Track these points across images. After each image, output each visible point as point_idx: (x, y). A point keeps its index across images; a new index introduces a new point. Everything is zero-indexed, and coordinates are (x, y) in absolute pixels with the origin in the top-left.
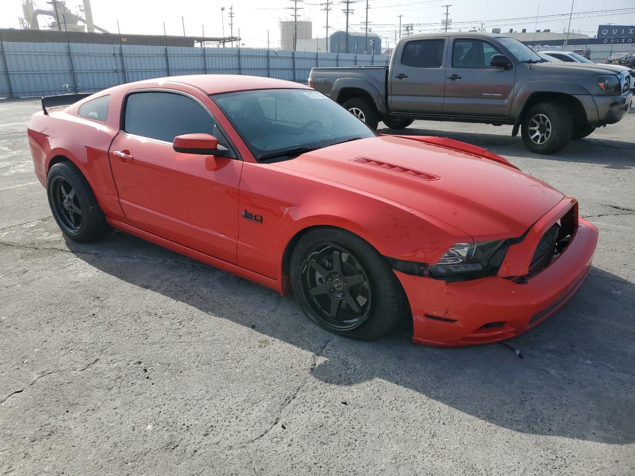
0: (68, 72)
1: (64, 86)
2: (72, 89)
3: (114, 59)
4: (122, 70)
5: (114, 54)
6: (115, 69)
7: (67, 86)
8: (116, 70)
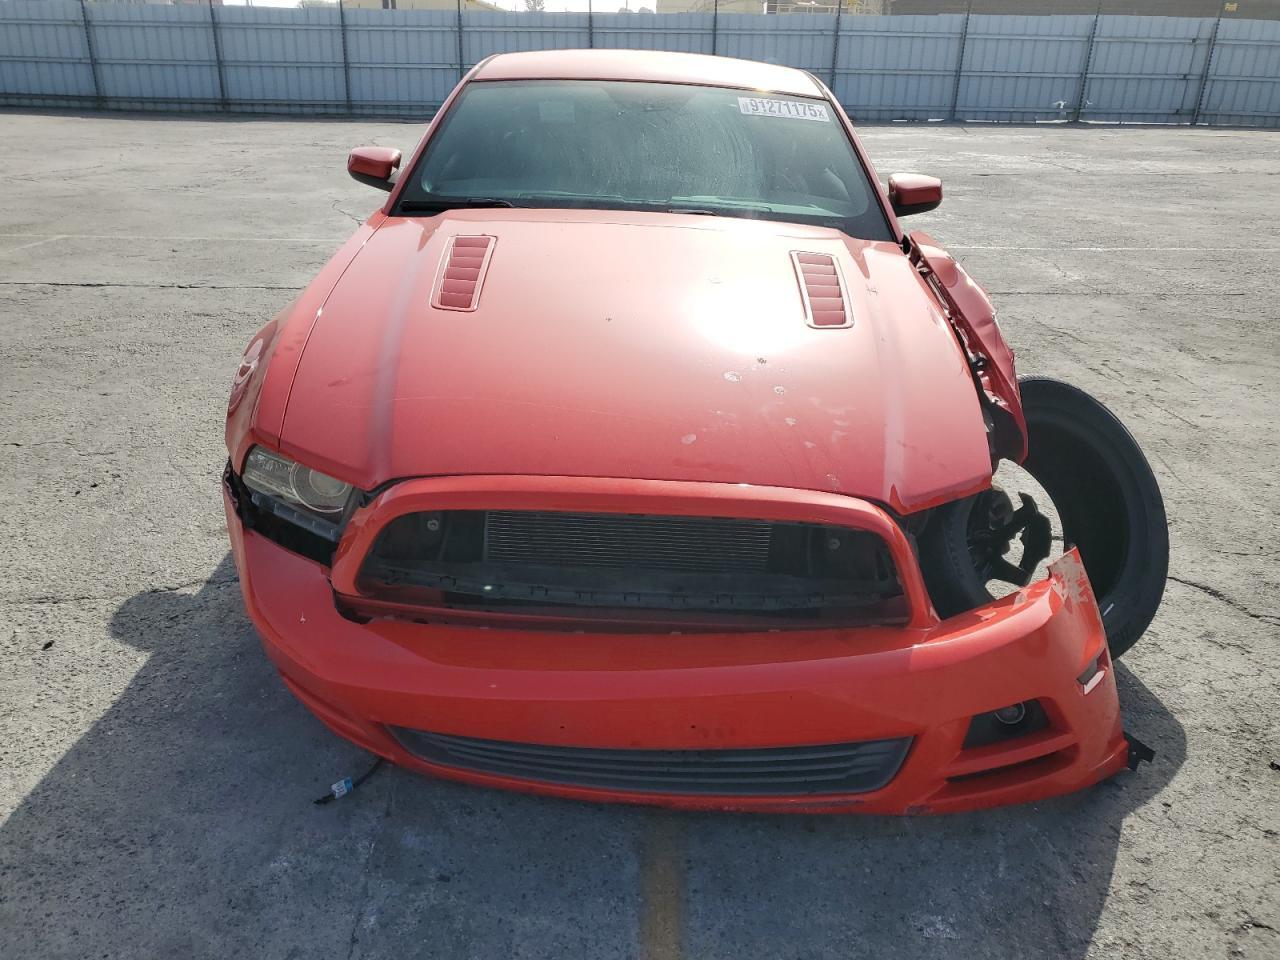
0: (1074, 76)
1: (1056, 104)
2: (1069, 111)
3: (1189, 50)
4: (1202, 76)
5: (1194, 40)
6: (1186, 71)
7: (1063, 104)
8: (1185, 76)
